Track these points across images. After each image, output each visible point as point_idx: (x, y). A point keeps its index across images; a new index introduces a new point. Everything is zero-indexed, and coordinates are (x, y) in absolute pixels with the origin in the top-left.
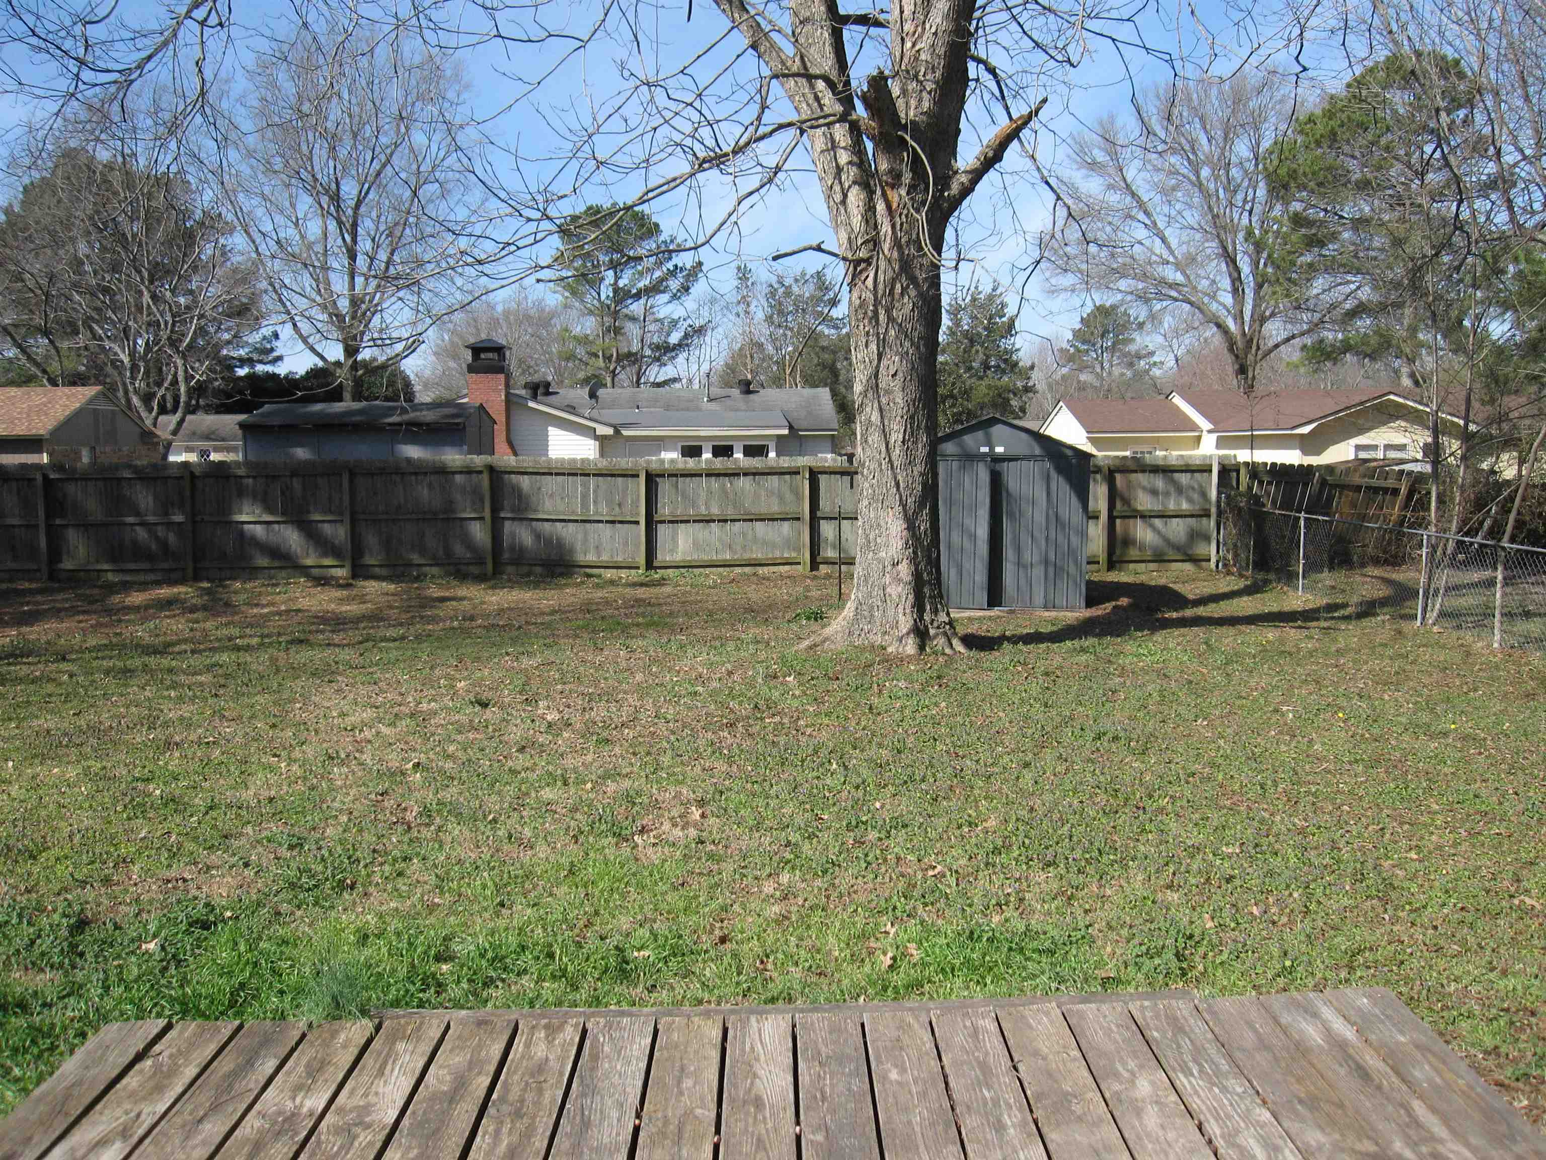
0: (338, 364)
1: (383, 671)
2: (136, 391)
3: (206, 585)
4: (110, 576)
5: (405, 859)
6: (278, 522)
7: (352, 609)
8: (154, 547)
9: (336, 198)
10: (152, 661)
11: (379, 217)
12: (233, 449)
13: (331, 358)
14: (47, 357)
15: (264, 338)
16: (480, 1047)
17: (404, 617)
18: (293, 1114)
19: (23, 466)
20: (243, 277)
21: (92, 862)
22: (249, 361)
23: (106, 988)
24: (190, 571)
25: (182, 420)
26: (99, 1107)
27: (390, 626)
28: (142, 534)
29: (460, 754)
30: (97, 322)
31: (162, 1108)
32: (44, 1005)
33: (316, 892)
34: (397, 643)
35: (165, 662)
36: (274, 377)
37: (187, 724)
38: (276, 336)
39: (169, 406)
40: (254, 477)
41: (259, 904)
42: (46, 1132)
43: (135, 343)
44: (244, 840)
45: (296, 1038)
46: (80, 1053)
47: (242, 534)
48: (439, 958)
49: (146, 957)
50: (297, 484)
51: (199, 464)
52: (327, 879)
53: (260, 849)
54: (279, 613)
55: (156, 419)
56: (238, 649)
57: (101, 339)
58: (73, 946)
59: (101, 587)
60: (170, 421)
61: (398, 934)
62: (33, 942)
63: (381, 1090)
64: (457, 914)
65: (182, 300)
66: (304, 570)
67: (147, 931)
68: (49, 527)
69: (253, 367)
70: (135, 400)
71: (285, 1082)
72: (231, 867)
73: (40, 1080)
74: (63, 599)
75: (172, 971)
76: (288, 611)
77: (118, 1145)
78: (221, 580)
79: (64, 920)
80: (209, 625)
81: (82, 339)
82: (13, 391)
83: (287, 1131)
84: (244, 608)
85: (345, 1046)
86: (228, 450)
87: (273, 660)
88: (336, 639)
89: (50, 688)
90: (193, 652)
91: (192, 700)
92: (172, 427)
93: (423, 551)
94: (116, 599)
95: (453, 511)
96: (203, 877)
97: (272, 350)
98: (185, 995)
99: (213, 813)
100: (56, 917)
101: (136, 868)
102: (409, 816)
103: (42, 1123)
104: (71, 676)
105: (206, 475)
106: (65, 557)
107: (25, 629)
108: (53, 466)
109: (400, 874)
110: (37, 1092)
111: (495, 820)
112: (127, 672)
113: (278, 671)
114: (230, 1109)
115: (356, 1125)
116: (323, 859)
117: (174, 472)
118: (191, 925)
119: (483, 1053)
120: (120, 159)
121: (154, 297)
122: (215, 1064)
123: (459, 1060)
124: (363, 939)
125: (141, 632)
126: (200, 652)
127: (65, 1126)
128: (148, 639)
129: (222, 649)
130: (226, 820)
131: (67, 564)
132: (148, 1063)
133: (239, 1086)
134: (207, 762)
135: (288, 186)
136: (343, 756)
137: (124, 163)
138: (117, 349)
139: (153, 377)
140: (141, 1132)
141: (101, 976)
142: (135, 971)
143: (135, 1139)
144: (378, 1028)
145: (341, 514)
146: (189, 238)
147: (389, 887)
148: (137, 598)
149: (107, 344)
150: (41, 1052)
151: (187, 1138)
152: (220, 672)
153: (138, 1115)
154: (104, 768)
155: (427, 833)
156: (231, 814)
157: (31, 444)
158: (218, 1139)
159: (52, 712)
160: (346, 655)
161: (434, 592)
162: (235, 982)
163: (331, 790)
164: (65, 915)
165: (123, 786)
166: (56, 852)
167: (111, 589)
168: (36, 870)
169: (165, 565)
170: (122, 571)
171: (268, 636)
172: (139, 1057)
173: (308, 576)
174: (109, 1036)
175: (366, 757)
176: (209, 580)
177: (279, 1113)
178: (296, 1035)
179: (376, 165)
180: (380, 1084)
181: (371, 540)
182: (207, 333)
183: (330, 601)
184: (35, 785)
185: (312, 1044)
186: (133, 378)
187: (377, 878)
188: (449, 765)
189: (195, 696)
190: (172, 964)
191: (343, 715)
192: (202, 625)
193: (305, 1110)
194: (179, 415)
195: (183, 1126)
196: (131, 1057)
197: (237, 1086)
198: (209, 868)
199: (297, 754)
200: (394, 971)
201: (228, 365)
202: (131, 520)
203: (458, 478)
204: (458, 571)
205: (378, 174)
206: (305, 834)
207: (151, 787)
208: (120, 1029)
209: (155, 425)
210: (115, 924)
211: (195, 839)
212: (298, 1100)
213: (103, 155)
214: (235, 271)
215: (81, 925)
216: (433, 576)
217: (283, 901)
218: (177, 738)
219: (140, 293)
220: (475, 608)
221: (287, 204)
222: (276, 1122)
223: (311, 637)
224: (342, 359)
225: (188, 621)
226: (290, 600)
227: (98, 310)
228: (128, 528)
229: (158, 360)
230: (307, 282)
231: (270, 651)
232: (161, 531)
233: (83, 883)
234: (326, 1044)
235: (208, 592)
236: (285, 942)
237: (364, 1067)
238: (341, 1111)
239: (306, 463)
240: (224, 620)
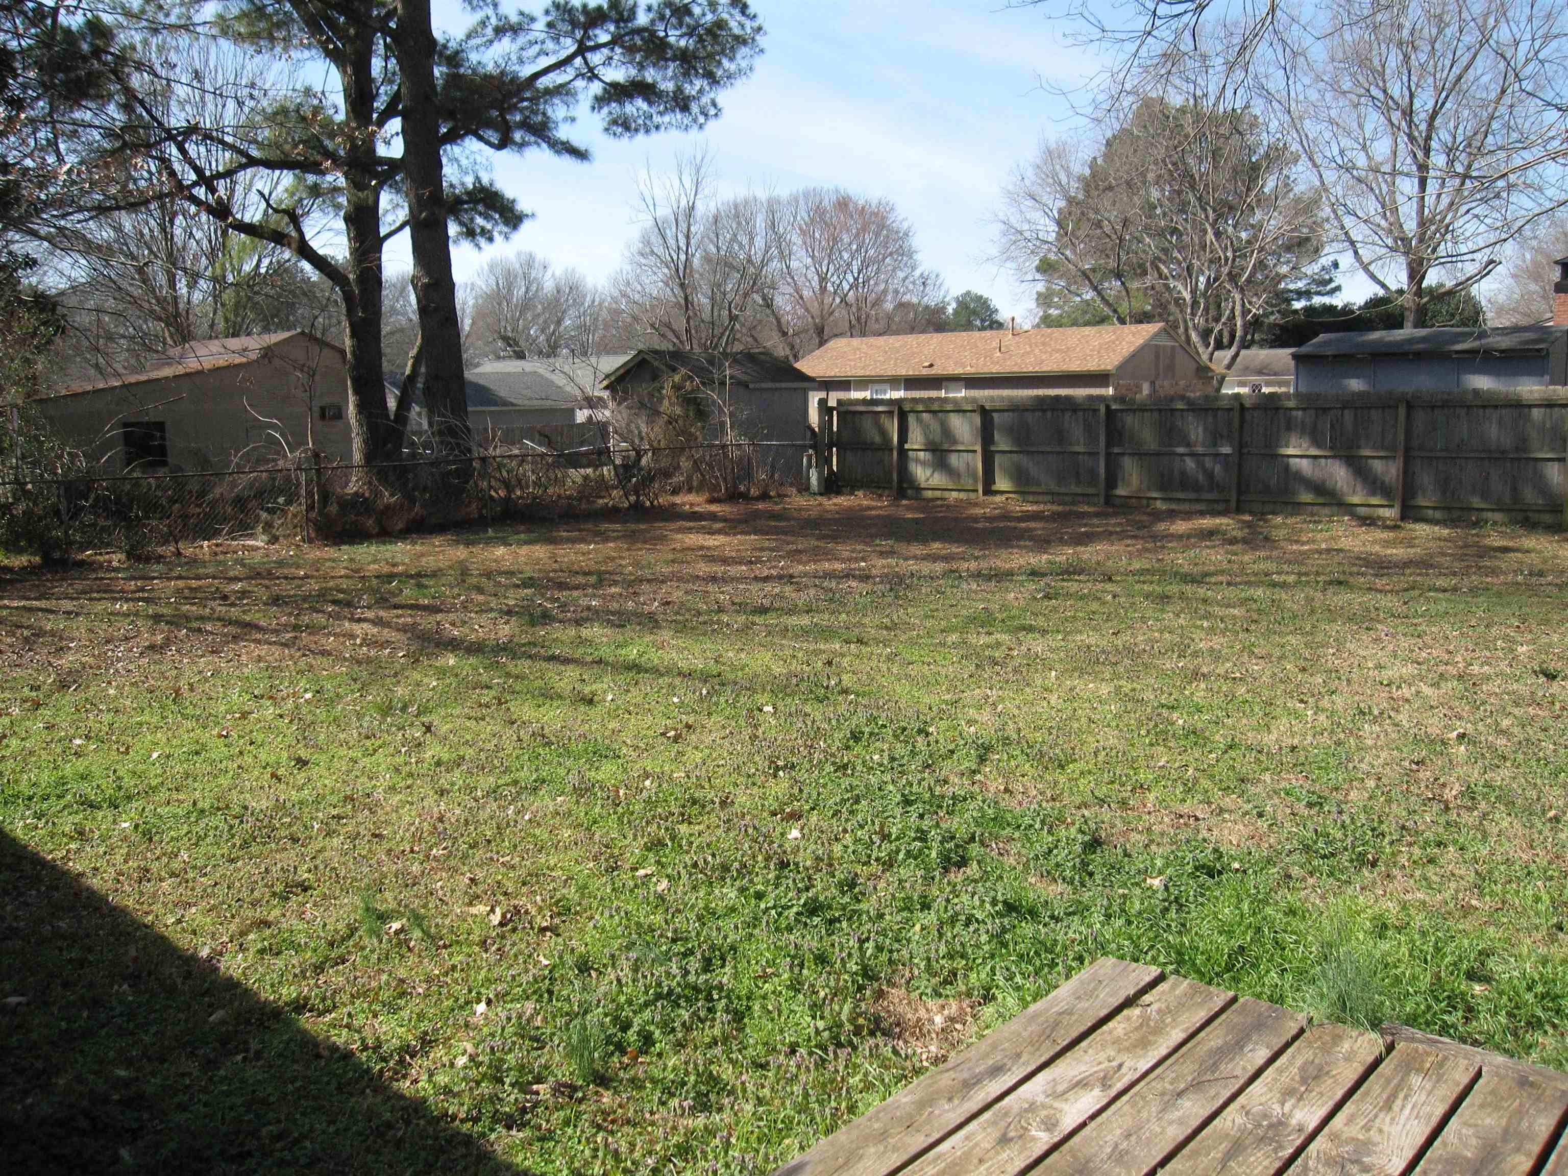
0: (1401, 292)
1: (1430, 623)
2: (1195, 328)
3: (1248, 518)
4: (1159, 504)
5: (1439, 844)
6: (1326, 457)
7: (1398, 553)
8: (1201, 477)
9: (1408, 113)
10: (1189, 589)
11: (1456, 128)
12: (1286, 383)
13: (1393, 287)
14: (1117, 297)
15: (1323, 268)
16: (1520, 1113)
17: (1457, 565)
18: (1280, 1123)
19: (1091, 398)
20: (1308, 206)
21: (1112, 782)
22: (1307, 294)
23: (1108, 916)
24: (1233, 505)
25: (1237, 355)
26: (1084, 1044)
27: (1440, 574)
28: (1190, 464)
29: (1516, 730)
30: (1164, 263)
31: (1144, 1066)
32: (1052, 917)
33: (1333, 861)
34: (1447, 595)
35: (1201, 591)
36: (1331, 309)
37: (1216, 656)
38: (1336, 265)
39: (1225, 341)
40: (1304, 409)
41: (1269, 861)
42: (1033, 1054)
43: (1197, 281)
44: (1259, 789)
45: (1294, 1032)
46: (1076, 978)
47: (1287, 467)
48: (1471, 976)
49: (1149, 893)
50: (1348, 415)
51: (1249, 396)
52: (1346, 849)
53: (1277, 801)
54: (1320, 552)
55: (1212, 354)
56: (1274, 585)
57: (1167, 278)
58: (1085, 864)
59: (1149, 514)
60: (1225, 356)
61: (1424, 934)
62: (1050, 851)
63: (1386, 1128)
64: (1499, 925)
65: (1244, 235)
66: (1348, 509)
67: (1153, 866)
68: (1108, 455)
69: (1309, 299)
70: (1194, 336)
71: (1275, 1080)
72: (1247, 813)
73: (1036, 997)
74: (1114, 523)
75: (1173, 914)
76: (1328, 551)
77: (1097, 1092)
78: (1263, 514)
79: (1079, 836)
80: (1246, 558)
81: (1149, 280)
82: (1087, 330)
83: (1272, 1140)
84: (1282, 544)
85: (1348, 1059)
86: (1280, 384)
87: (1310, 600)
88: (1379, 583)
89: (1095, 606)
90: (1229, 584)
91: (1223, 633)
92: (1226, 362)
93: (1485, 495)
94: (1161, 527)
95: (1525, 450)
96: (1214, 820)
97: (1331, 280)
98: (1182, 944)
99: (1232, 753)
100: (1073, 830)
101: (1151, 796)
102: (1448, 794)
103: (1031, 1043)
104: (1114, 597)
105: (1255, 408)
106: (1120, 483)
107: (1081, 549)
108: (1114, 398)
109: (1431, 861)
110: (1033, 1008)
111: (1556, 819)
112: (1165, 598)
113: (1313, 611)
114: (1212, 1092)
115: (1352, 1162)
116: (1343, 826)
117: (1224, 404)
118: (1196, 868)
119: (1525, 1124)
120: (1192, 102)
121: (1218, 234)
122: (1202, 1034)
123: (1491, 1121)
124: (1381, 929)
125: (1181, 560)
126: (1236, 585)
127: (1051, 1053)
128: (1186, 569)
129: (1258, 584)
130: (1245, 764)
131: (1121, 491)
132: (1134, 1012)
133: (1225, 1068)
134: (1231, 697)
135: (1356, 106)
136: (1376, 712)
137: (1195, 105)
138: (1180, 287)
139: (1212, 313)
140: (1120, 1086)
141: (1105, 903)
142: (1137, 906)
143: (1113, 1092)
144: (1390, 1048)
145: (1394, 448)
146: (1253, 172)
147: (1418, 873)
148: (1180, 526)
149: (1172, 283)
150: (1042, 966)
151: (1163, 1110)
152: (1254, 606)
153: (1120, 1066)
154: (1134, 690)
155: (1469, 819)
156: (1251, 757)
157: (1099, 378)
158: (1195, 1123)
159: (1094, 629)
160: (1386, 601)
161: (1496, 541)
162: (1235, 943)
163: (1360, 749)
164: (1081, 831)
165: (1149, 710)
166: (1081, 765)
167: (1158, 516)
168: (1062, 779)
169: (1210, 496)
170: (1170, 499)
171: (1306, 574)
172: (1129, 1002)
173: (1354, 516)
174: (1102, 971)
175: (1402, 718)
176: (1251, 513)
177: (1265, 1116)
178: (1292, 1028)
179: (1456, 71)
180: (1384, 1120)
181: (1426, 478)
182: (1266, 267)
183: (1375, 542)
184: (1072, 696)
185: (1310, 1045)
186: (1193, 314)
187: (1403, 860)
188: (1501, 741)
189: (1226, 629)
190: (1174, 907)
191: (1379, 667)
192: (1240, 558)
193: (1294, 1122)
194: (1234, 349)
195: (1163, 1094)
196: (1120, 999)
197: (1222, 1067)
198: (1222, 811)
199: (1325, 703)
200: (1414, 978)
201: (1284, 298)
202: (1181, 450)
203: (1536, 413)
204: (1527, 519)
205: (1459, 78)
206: (1326, 793)
207: (1175, 715)
208: (1114, 966)
209: (1211, 360)
210: (1125, 851)
211: (1212, 777)
212: (1288, 1106)
213: (1176, 100)
214: (1298, 200)
215: (1094, 844)
216: (1495, 523)
217: (1294, 863)
218: (1205, 670)
219: (1205, 231)
220: (1545, 561)
221: (1355, 125)
222: (1260, 1125)
223: (1351, 580)
224: (1405, 287)
225: (1227, 553)
226: (1332, 538)
227: (1165, 251)
228: (1178, 459)
229: (1218, 296)
230: (1372, 206)
231: (1306, 589)
232: (1208, 462)
233: (1102, 802)
234: (1326, 1049)
235: (1249, 525)
236: (1292, 912)
237: (1367, 1093)
238: (1334, 1137)
239: (1360, 394)
240: (1262, 554)
